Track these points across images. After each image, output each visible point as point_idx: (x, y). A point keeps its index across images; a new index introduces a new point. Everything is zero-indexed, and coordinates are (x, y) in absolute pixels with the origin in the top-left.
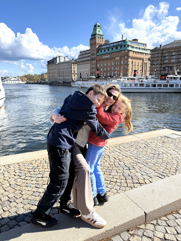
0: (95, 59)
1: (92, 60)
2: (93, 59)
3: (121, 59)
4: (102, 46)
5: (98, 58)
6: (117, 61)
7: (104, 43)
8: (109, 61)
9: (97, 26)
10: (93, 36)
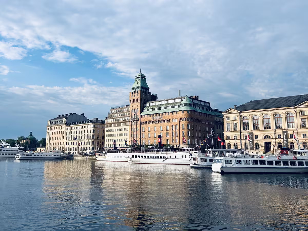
1: (133, 121)
2: (136, 120)
5: (143, 119)
6: (174, 124)
7: (151, 99)
8: (162, 124)
9: (141, 78)
10: (135, 90)
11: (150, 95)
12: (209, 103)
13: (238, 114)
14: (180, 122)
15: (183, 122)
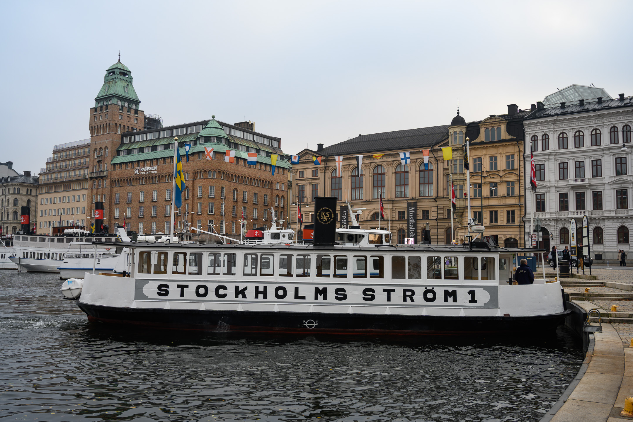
0: (105, 174)
1: (96, 178)
2: (100, 175)
3: (196, 181)
4: (135, 135)
5: (117, 173)
7: (143, 126)
8: (157, 185)
9: (119, 74)
10: (102, 102)
11: (141, 118)
12: (278, 140)
14: (193, 180)
15: (201, 180)
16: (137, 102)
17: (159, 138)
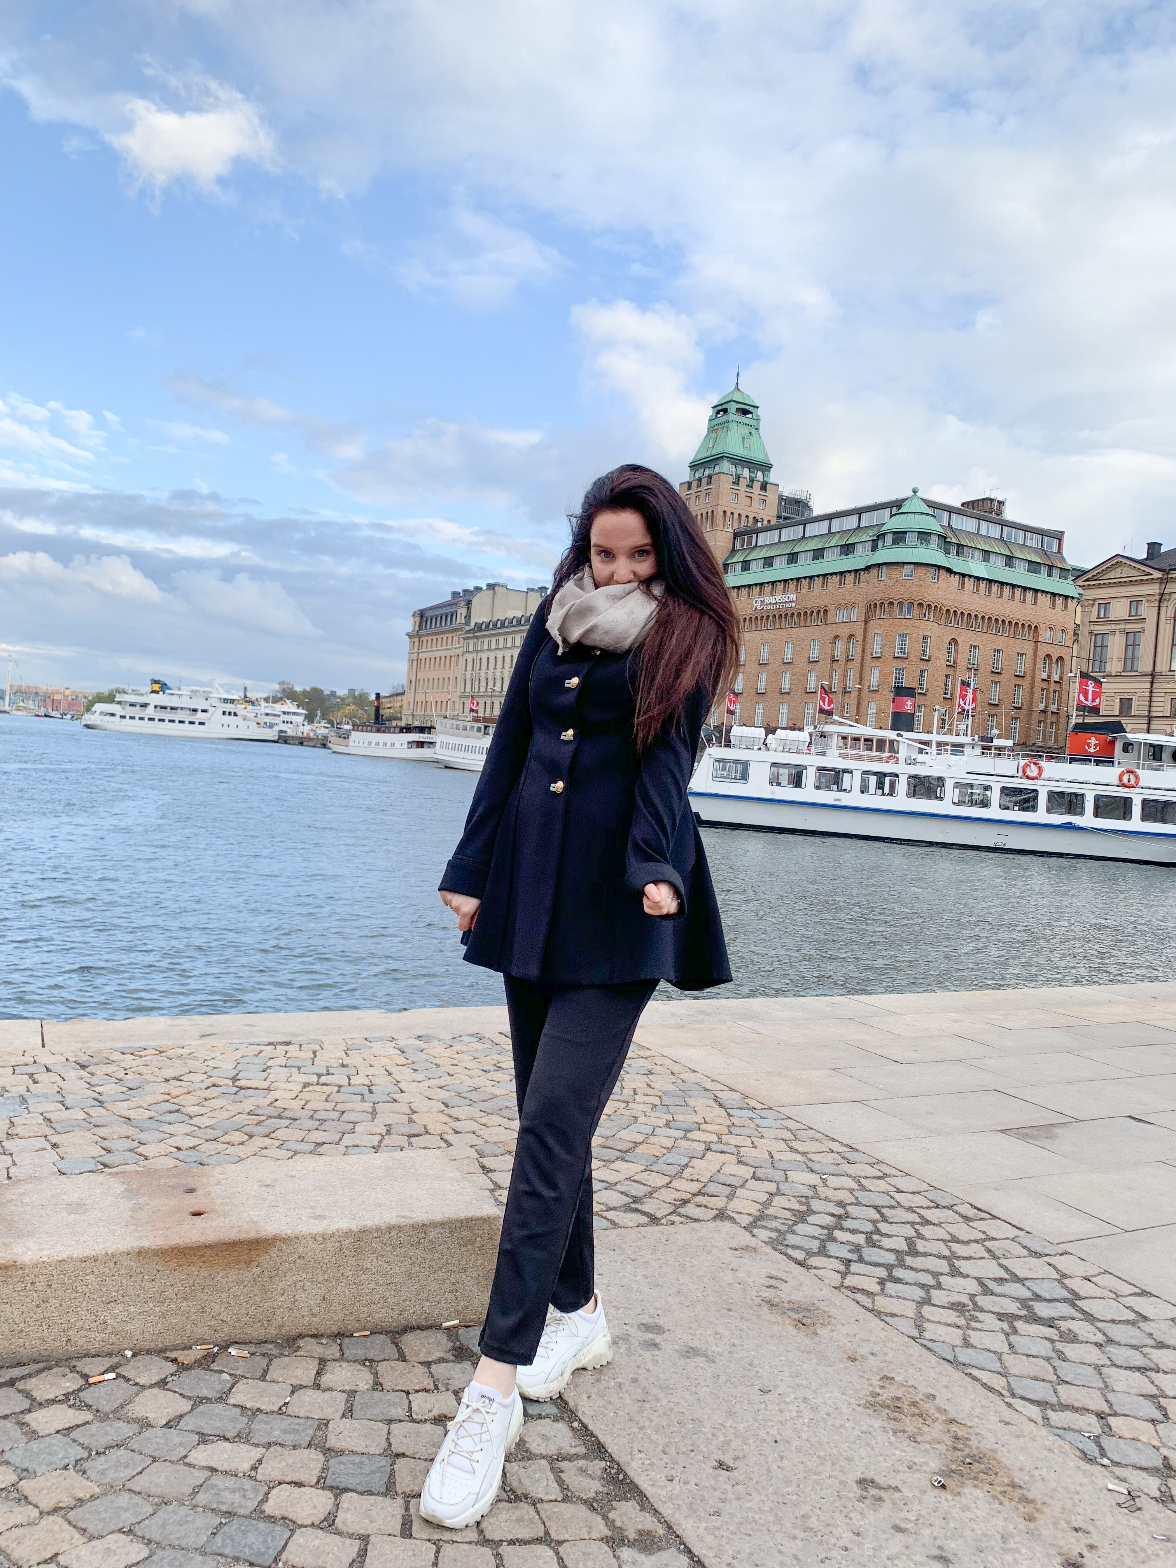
3: (871, 623)
4: (757, 532)
6: (844, 632)
7: (775, 514)
8: (794, 630)
9: (734, 412)
10: (701, 471)
11: (772, 497)
12: (1058, 536)
13: (1155, 589)
14: (866, 622)
15: (881, 622)
16: (766, 467)
17: (804, 538)
